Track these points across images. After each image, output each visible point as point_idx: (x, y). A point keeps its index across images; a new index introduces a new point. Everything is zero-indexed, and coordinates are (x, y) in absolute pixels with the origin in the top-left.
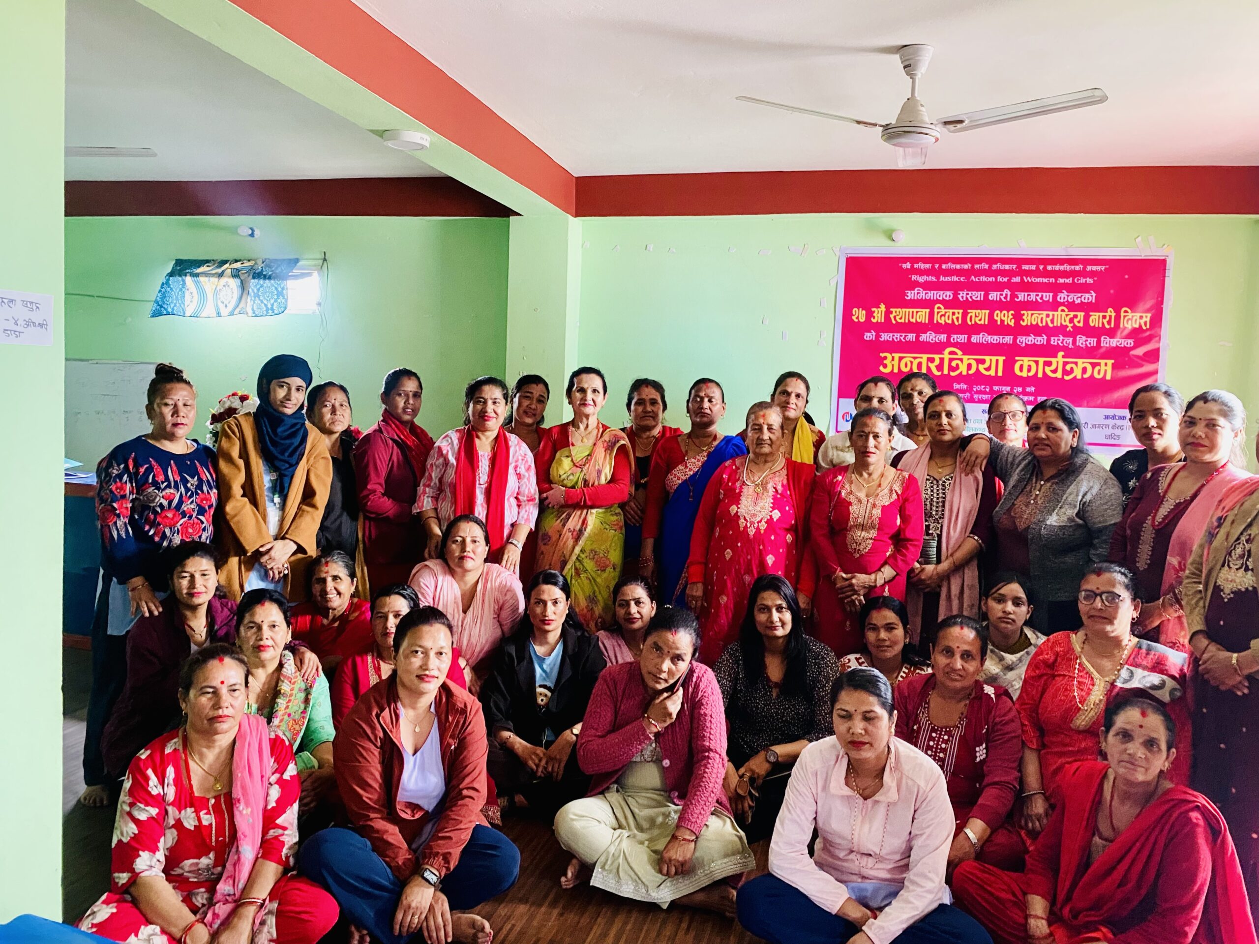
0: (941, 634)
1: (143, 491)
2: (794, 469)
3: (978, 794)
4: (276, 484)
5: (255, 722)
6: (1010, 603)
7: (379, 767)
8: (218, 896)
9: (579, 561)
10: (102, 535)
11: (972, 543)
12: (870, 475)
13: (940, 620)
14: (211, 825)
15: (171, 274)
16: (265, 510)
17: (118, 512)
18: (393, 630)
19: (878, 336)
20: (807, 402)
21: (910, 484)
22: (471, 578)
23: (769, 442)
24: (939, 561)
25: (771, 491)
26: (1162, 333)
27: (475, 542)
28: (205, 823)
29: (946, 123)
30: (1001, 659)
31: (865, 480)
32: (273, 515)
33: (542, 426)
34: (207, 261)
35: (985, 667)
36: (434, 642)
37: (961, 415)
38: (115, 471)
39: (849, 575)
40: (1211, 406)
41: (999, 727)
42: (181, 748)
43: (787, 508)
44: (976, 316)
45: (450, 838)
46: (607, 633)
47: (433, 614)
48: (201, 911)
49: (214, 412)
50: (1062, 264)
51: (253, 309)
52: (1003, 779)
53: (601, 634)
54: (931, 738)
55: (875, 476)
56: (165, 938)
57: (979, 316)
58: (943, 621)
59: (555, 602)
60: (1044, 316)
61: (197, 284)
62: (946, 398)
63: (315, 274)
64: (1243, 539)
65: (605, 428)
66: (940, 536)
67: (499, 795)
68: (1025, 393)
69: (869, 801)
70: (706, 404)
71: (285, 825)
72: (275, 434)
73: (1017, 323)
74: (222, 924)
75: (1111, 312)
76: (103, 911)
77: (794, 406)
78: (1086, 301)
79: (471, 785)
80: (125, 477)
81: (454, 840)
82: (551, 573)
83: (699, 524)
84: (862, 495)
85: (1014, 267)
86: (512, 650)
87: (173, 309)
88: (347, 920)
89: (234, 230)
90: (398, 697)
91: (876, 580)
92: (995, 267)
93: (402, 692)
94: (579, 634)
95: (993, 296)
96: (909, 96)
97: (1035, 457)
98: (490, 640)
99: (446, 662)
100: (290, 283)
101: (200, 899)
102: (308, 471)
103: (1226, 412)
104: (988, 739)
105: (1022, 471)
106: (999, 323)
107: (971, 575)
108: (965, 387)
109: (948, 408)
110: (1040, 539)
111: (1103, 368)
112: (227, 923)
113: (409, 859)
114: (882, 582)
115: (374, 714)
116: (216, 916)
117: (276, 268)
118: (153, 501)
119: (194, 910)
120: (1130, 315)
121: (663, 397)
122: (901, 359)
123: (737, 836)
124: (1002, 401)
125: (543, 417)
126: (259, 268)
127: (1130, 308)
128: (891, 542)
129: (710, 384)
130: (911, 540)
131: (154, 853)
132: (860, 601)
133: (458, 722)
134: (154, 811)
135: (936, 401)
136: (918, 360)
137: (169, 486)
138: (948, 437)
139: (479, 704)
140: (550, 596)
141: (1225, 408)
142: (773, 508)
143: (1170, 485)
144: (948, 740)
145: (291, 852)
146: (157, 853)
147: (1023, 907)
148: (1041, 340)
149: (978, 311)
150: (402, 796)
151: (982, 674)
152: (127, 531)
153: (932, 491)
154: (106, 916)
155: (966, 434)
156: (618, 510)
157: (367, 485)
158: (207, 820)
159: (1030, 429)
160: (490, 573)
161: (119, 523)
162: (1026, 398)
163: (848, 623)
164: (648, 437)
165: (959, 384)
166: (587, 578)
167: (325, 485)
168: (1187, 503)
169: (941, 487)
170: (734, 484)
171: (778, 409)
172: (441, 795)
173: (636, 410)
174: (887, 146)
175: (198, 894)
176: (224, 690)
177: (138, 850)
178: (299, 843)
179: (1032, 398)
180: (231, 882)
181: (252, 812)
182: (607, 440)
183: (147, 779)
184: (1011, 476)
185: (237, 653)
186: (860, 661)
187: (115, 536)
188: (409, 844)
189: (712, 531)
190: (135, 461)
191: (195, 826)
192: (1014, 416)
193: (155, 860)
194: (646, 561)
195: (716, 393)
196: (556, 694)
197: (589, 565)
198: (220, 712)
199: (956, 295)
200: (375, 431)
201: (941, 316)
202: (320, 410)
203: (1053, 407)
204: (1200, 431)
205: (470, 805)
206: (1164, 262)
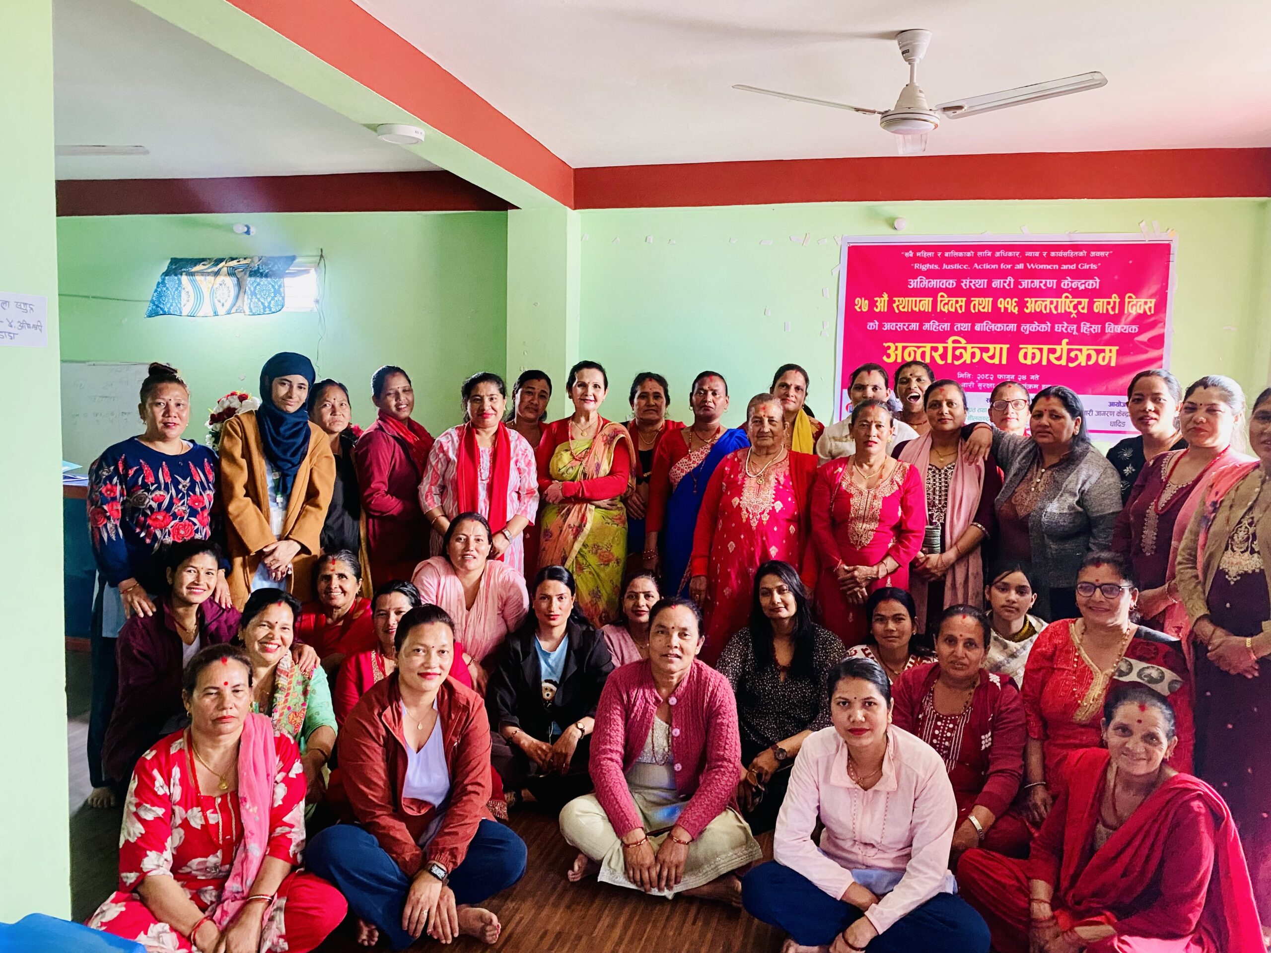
0: (945, 623)
1: (134, 493)
2: (796, 459)
3: (983, 781)
4: (279, 483)
5: (259, 721)
6: (1013, 592)
7: (382, 764)
8: (227, 894)
9: (583, 556)
10: (93, 537)
11: (976, 530)
12: (871, 466)
13: (945, 608)
14: (218, 823)
15: (167, 274)
16: (268, 509)
17: (108, 514)
18: (396, 626)
19: (881, 326)
20: (806, 394)
21: (912, 474)
22: (474, 576)
23: (770, 434)
24: (943, 550)
25: (773, 482)
26: (1167, 319)
27: (478, 540)
28: (212, 821)
29: (945, 109)
30: (1006, 647)
31: (865, 471)
32: (276, 514)
33: (545, 422)
34: (203, 260)
35: (989, 656)
36: (436, 639)
37: (961, 403)
38: (105, 473)
39: (852, 568)
40: (1211, 390)
41: (1004, 715)
42: (186, 749)
43: (790, 499)
44: (979, 304)
45: (456, 833)
46: (612, 627)
47: (434, 613)
48: (210, 909)
49: (213, 412)
50: (1066, 250)
51: (250, 308)
52: (1007, 767)
53: (607, 628)
54: (937, 727)
55: (876, 467)
56: (174, 935)
57: (983, 304)
58: (947, 610)
59: (561, 598)
60: (1048, 303)
61: (193, 283)
62: (947, 387)
63: (313, 271)
64: (1245, 522)
65: (606, 422)
66: (943, 525)
67: (506, 790)
68: (1029, 381)
69: (870, 791)
70: (710, 397)
71: (292, 822)
72: (278, 433)
73: (1021, 310)
74: (231, 921)
75: (1115, 298)
76: (112, 910)
77: (793, 399)
78: (1090, 287)
79: (475, 781)
80: (115, 480)
81: (461, 834)
82: (556, 569)
83: (702, 519)
84: (863, 487)
85: (1018, 253)
86: (518, 646)
87: (169, 309)
88: (354, 916)
89: (229, 228)
90: (400, 695)
91: (878, 572)
92: (998, 254)
93: (404, 690)
94: (584, 628)
95: (997, 283)
96: (908, 82)
97: (1037, 445)
98: (495, 636)
99: (448, 661)
100: (287, 281)
101: (209, 895)
102: (311, 470)
103: (1227, 397)
104: (993, 727)
105: (1024, 458)
106: (1002, 310)
107: (975, 563)
108: (969, 375)
109: (949, 397)
110: (1041, 526)
111: (1107, 354)
112: (236, 919)
113: (417, 855)
114: (885, 573)
115: (376, 713)
116: (224, 913)
117: (273, 266)
118: (143, 504)
119: (203, 907)
120: (1134, 300)
121: (666, 392)
122: (904, 348)
123: (741, 827)
124: (1004, 389)
125: (545, 413)
126: (255, 267)
127: (1135, 294)
128: (892, 533)
129: (714, 377)
130: (912, 532)
131: (162, 852)
132: (862, 593)
133: (460, 720)
134: (160, 811)
135: (937, 390)
136: (921, 350)
137: (159, 488)
138: (949, 426)
139: (482, 700)
140: (555, 591)
141: (1226, 393)
142: (776, 500)
143: (1172, 470)
144: (953, 729)
145: (298, 850)
146: (165, 853)
147: (1027, 893)
148: (1045, 327)
149: (981, 299)
150: (407, 793)
151: (986, 662)
152: (117, 534)
153: (934, 480)
154: (116, 915)
155: (967, 422)
156: (620, 505)
157: (371, 483)
158: (214, 819)
159: (1033, 416)
160: (493, 570)
161: (109, 526)
162: (1030, 386)
163: (851, 614)
164: (652, 431)
165: (963, 373)
166: (590, 573)
167: (328, 483)
168: (1189, 489)
169: (943, 476)
170: (736, 476)
171: (779, 400)
172: (446, 792)
173: (639, 404)
174: (886, 133)
175: (206, 891)
176: (228, 691)
177: (145, 850)
178: (307, 840)
179: (1036, 386)
180: (239, 879)
181: (258, 810)
182: (607, 433)
183: (153, 779)
184: (1011, 464)
185: (240, 653)
186: (867, 652)
187: (106, 539)
188: (416, 838)
189: (716, 525)
190: (125, 462)
191: (202, 825)
192: (1016, 404)
193: (162, 859)
194: (650, 554)
195: (719, 386)
196: (561, 688)
197: (593, 560)
198: (224, 713)
199: (959, 283)
200: (376, 429)
201: (945, 304)
202: (320, 410)
203: (1056, 395)
204: (1201, 416)
205: (474, 800)
206: (1168, 246)
